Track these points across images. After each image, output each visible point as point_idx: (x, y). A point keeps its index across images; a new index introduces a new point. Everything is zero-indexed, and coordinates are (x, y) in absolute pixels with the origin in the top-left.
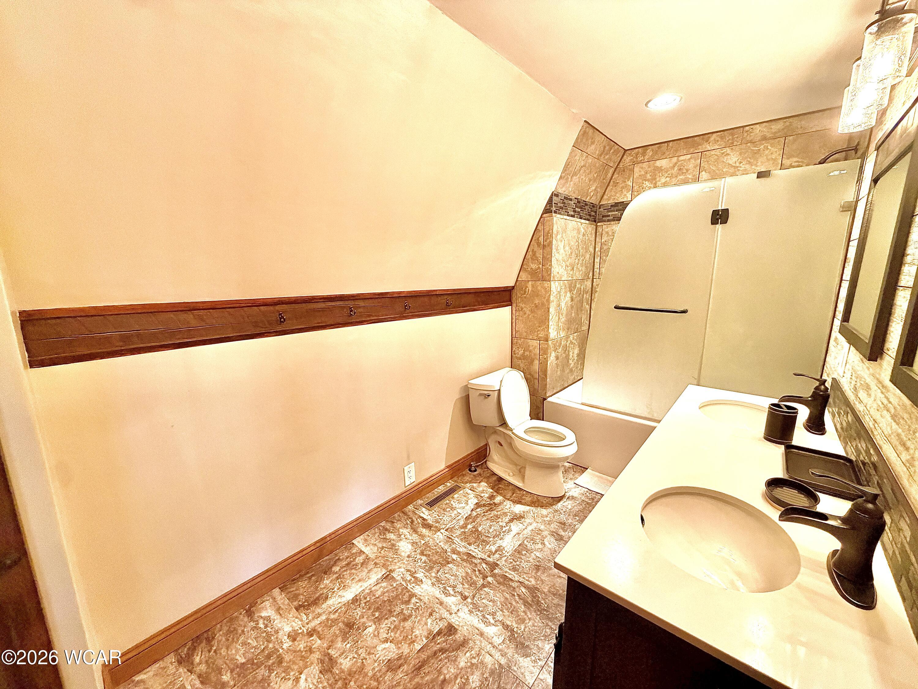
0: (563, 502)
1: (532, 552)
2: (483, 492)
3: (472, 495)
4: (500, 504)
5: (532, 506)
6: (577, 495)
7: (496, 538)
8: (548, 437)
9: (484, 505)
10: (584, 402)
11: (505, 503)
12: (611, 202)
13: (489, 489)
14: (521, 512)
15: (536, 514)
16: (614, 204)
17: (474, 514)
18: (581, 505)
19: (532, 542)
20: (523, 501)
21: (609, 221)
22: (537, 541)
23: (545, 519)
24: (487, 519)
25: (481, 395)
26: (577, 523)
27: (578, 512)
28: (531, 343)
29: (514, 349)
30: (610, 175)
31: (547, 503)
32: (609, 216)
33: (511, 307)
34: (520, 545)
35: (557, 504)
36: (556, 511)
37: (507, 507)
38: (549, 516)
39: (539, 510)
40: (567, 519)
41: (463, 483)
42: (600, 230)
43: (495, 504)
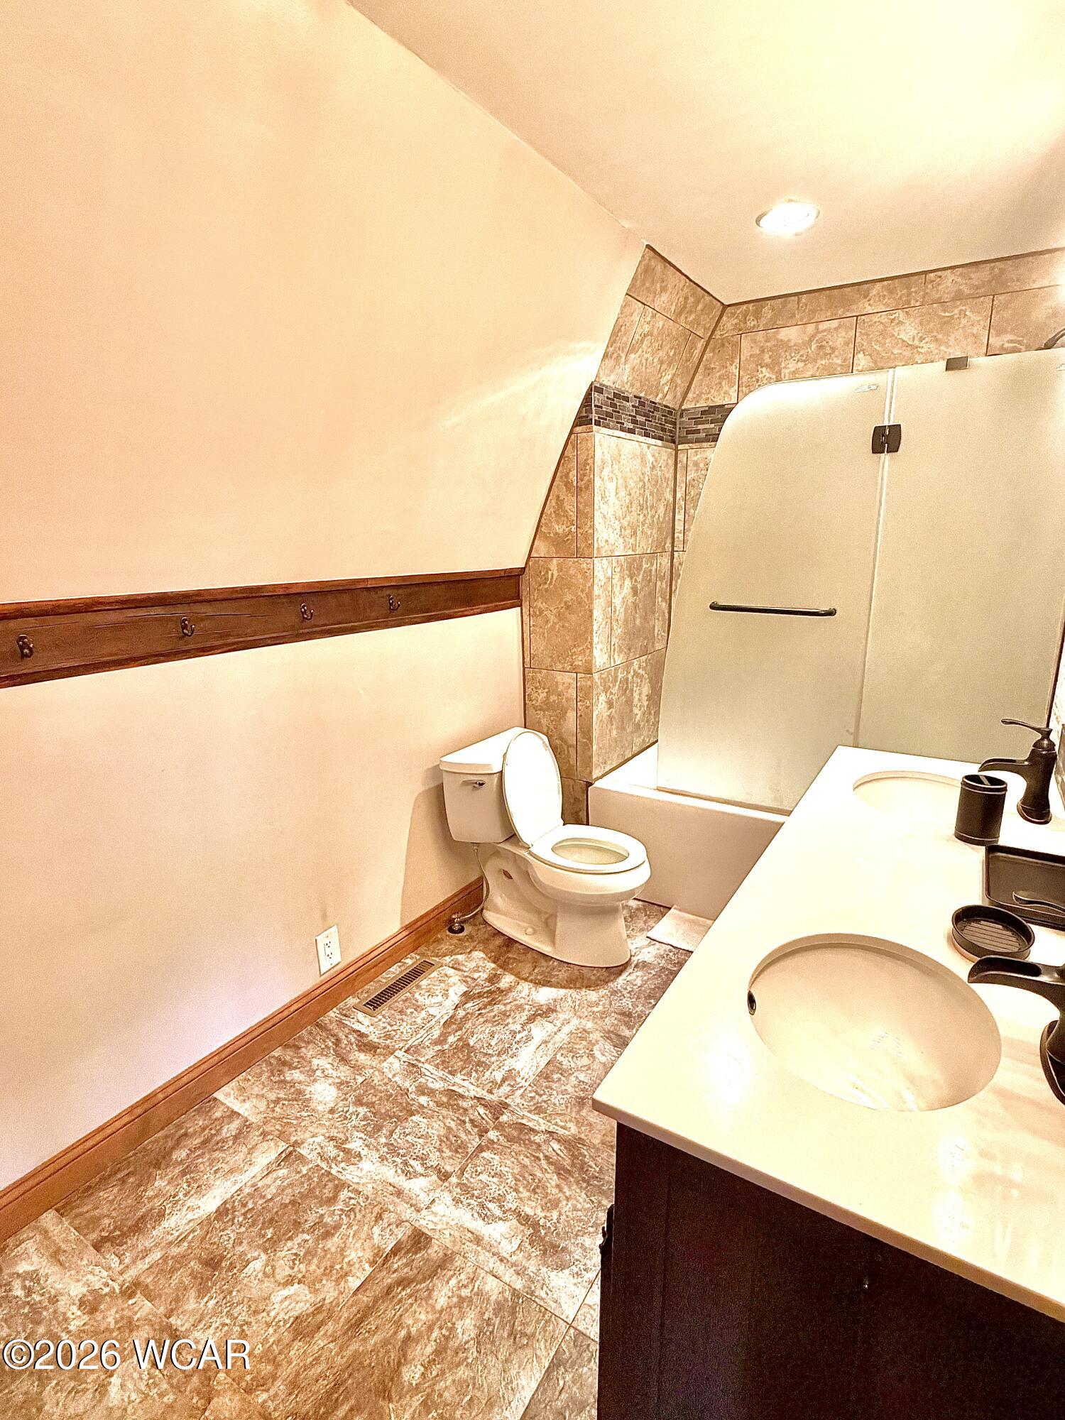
1: (570, 1074)
2: (477, 969)
3: (454, 977)
4: (510, 989)
5: (571, 988)
6: (653, 959)
7: (504, 1056)
8: (597, 856)
9: (480, 995)
10: (662, 784)
11: (519, 988)
12: (702, 404)
13: (489, 964)
14: (551, 1001)
15: (577, 1003)
16: (707, 409)
17: (461, 1013)
18: (660, 976)
19: (572, 1054)
20: (553, 980)
21: (698, 441)
22: (581, 1052)
23: (595, 1009)
24: (486, 1021)
25: (466, 783)
27: (654, 989)
28: (559, 677)
29: (529, 692)
30: (697, 353)
31: (598, 979)
32: (698, 431)
33: (519, 608)
34: (548, 1063)
35: (615, 979)
36: (614, 992)
37: (523, 995)
38: (601, 1003)
39: (584, 993)
40: (635, 1006)
41: (437, 956)
42: (682, 457)
43: (501, 991)
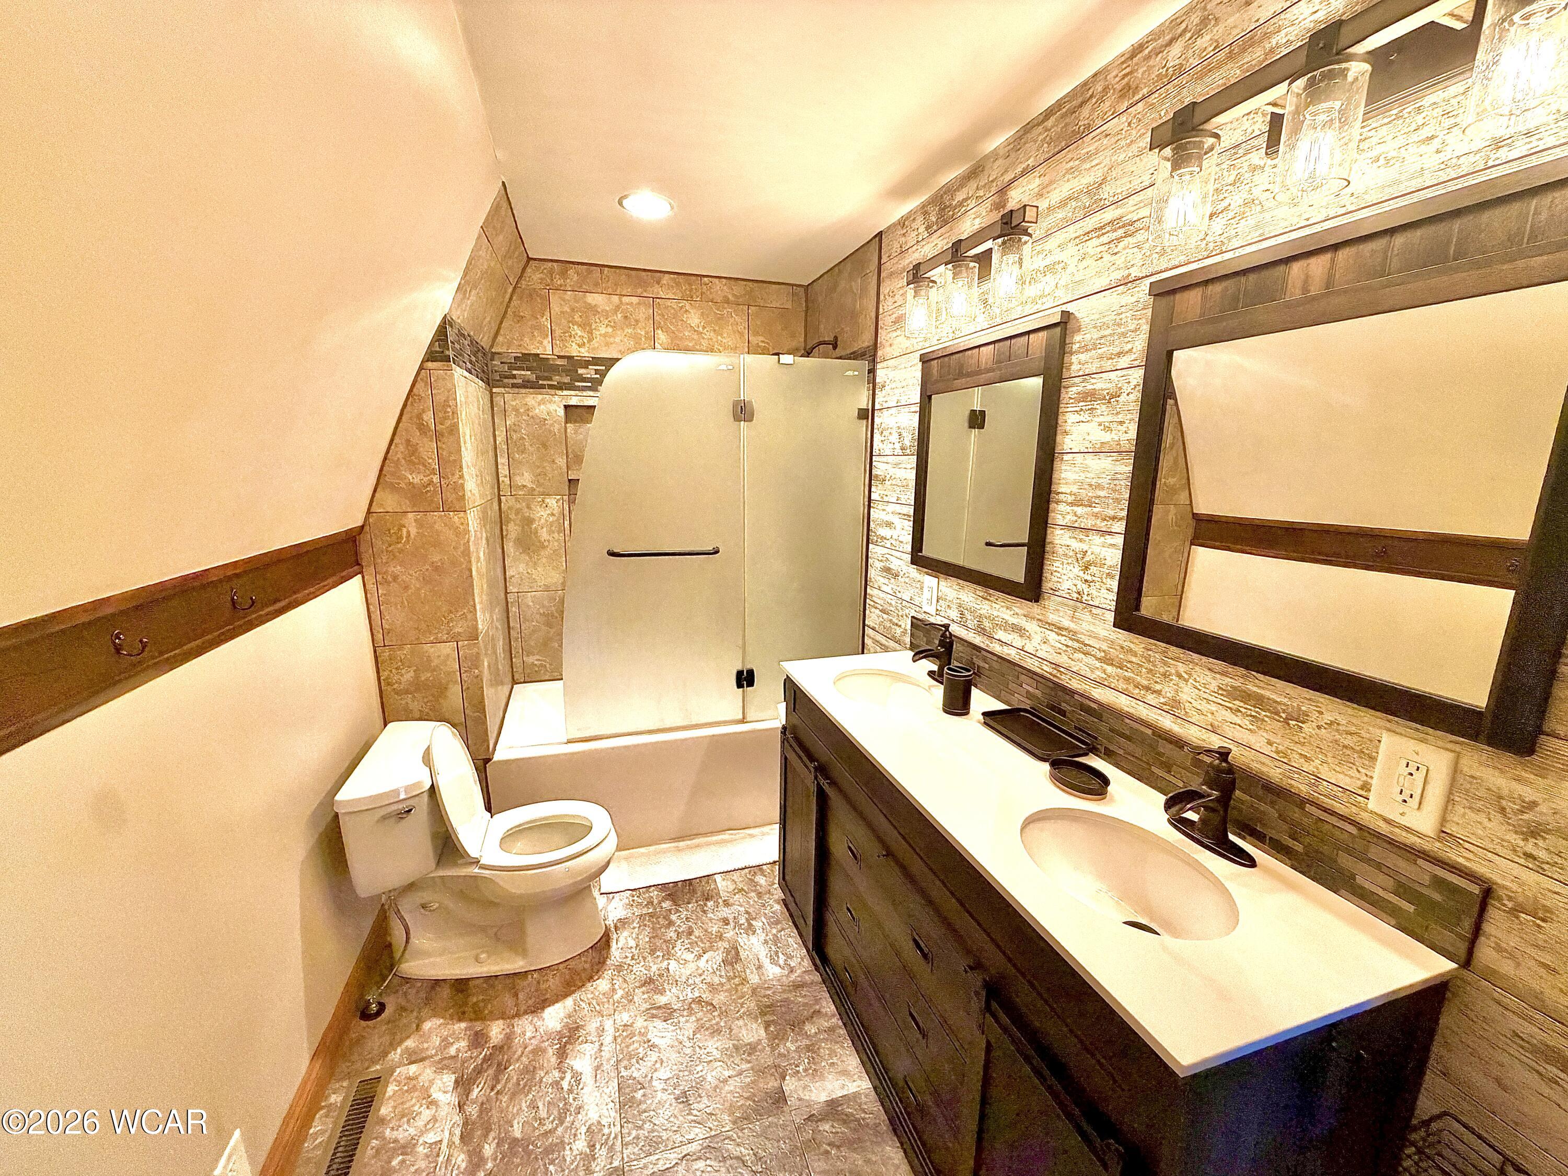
0: (615, 941)
2: (446, 1043)
3: (424, 1072)
4: (509, 1038)
5: (573, 992)
6: (625, 913)
7: (568, 1119)
9: (479, 1071)
10: (571, 737)
11: (518, 1030)
13: (456, 1026)
14: (565, 1020)
15: (594, 1002)
16: (520, 355)
17: (472, 1110)
18: (645, 925)
19: (634, 1060)
20: (548, 996)
22: (640, 1051)
23: (616, 997)
24: (513, 1096)
26: (666, 962)
28: (431, 650)
29: (384, 675)
31: (592, 964)
33: (360, 576)
34: (619, 1088)
35: (608, 953)
36: (619, 968)
37: (529, 1034)
38: (616, 987)
39: (591, 989)
40: (648, 968)
41: (377, 1063)
43: (499, 1049)
